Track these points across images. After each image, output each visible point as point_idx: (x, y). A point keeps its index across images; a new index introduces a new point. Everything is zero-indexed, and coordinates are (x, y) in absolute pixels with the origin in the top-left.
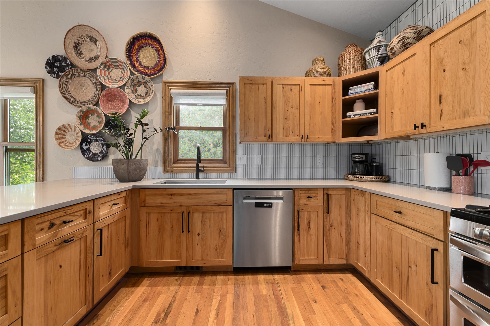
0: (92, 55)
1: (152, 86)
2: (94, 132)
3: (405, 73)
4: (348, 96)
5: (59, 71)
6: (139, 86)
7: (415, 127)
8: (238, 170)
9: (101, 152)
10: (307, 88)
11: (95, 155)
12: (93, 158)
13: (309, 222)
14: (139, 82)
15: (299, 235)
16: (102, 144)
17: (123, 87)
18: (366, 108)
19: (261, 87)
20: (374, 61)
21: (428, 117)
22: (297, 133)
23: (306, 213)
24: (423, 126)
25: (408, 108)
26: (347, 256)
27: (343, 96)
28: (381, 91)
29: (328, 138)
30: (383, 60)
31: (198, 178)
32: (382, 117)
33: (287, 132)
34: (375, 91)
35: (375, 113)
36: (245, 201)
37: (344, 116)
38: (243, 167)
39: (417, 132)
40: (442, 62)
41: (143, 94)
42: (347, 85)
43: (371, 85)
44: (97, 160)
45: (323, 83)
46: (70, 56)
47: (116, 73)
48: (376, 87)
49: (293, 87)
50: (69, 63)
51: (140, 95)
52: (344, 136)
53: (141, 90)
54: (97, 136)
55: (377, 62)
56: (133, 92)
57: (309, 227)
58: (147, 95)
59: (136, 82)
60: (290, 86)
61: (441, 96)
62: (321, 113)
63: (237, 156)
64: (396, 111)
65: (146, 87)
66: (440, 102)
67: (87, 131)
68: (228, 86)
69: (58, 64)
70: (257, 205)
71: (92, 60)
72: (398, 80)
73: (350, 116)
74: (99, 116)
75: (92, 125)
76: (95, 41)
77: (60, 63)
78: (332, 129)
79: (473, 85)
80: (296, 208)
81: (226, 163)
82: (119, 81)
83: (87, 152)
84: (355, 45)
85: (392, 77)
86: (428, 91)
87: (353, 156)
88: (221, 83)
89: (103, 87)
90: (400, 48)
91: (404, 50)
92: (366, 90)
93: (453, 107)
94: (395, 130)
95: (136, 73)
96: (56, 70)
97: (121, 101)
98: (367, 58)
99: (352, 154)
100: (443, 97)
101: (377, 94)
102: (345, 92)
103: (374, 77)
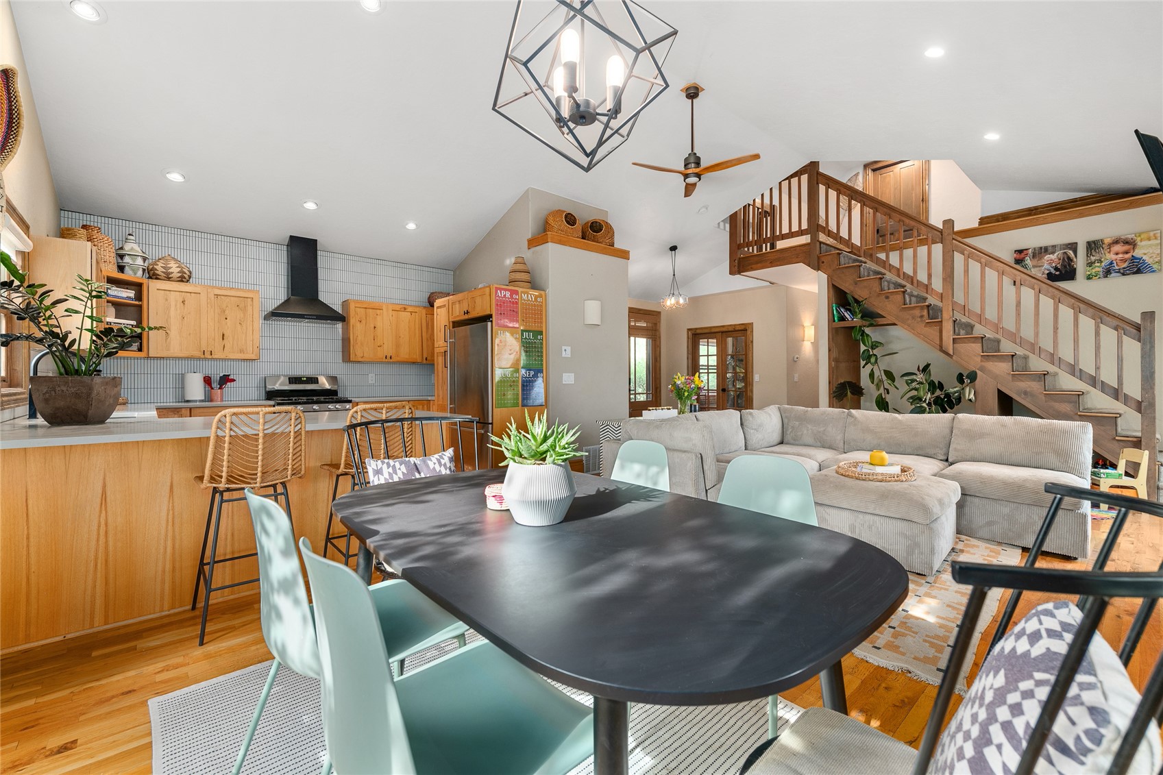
3: (186, 303)
7: (203, 352)
20: (137, 269)
21: (214, 348)
24: (211, 353)
25: (190, 334)
28: (148, 305)
32: (149, 333)
34: (137, 303)
35: (137, 327)
39: (205, 356)
40: (224, 312)
43: (131, 294)
48: (139, 297)
55: (141, 273)
61: (223, 335)
64: (173, 333)
66: (223, 339)
72: (176, 305)
73: (110, 323)
79: (246, 335)
85: (167, 300)
86: (213, 329)
90: (178, 277)
91: (178, 281)
92: (127, 297)
93: (233, 345)
94: (172, 351)
100: (225, 336)
101: (140, 307)
103: (138, 287)
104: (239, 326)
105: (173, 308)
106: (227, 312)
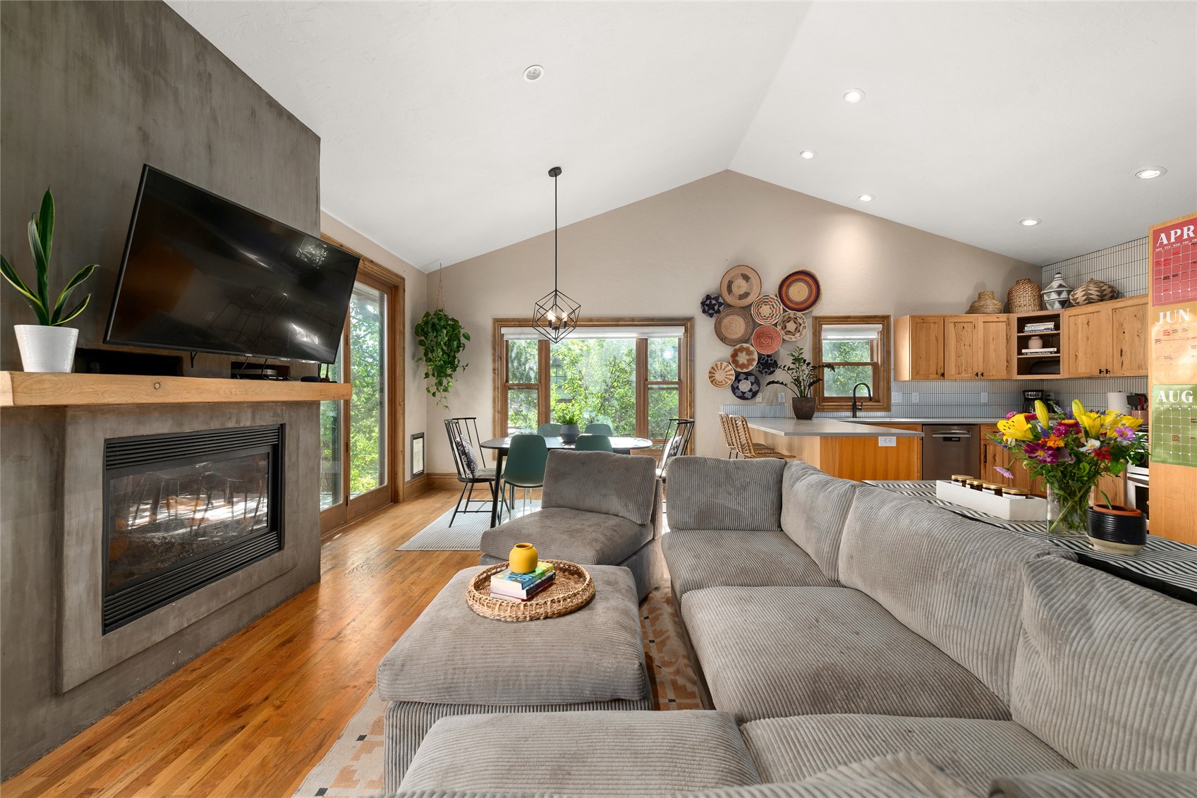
0: (742, 291)
1: (804, 323)
2: (745, 370)
3: (1090, 324)
4: (1023, 332)
5: (709, 310)
6: (789, 322)
7: (1101, 371)
8: (893, 408)
9: (751, 390)
10: (981, 325)
11: (743, 393)
12: (742, 397)
13: (995, 455)
14: (789, 317)
15: (985, 466)
16: (751, 382)
17: (776, 325)
18: (1044, 347)
19: (932, 325)
20: (1054, 303)
21: (1111, 365)
22: (970, 371)
23: (992, 447)
24: (1107, 371)
25: (1092, 355)
26: (1032, 487)
27: (1018, 333)
28: (1063, 332)
29: (1003, 375)
30: (1065, 304)
31: (854, 416)
32: (1064, 356)
33: (959, 370)
34: (1056, 332)
35: (1055, 353)
36: (934, 436)
37: (1020, 353)
38: (898, 405)
39: (1102, 375)
40: (1122, 325)
41: (793, 330)
42: (1022, 322)
43: (1051, 325)
44: (747, 399)
45: (997, 320)
46: (724, 294)
47: (765, 310)
48: (1057, 327)
49: (965, 325)
50: (722, 302)
51: (790, 332)
52: (1019, 373)
53: (791, 326)
54: (748, 374)
55: (1057, 305)
56: (782, 329)
57: (995, 460)
58: (797, 331)
59: (786, 318)
60: (962, 324)
61: (1122, 351)
62: (995, 350)
63: (892, 394)
64: (1080, 355)
65: (795, 323)
66: (1121, 355)
67: (739, 370)
68: (884, 320)
69: (708, 302)
70: (945, 439)
71: (742, 297)
72: (1082, 328)
73: (1027, 353)
74: (749, 353)
75: (740, 363)
76: (746, 278)
77: (711, 301)
78: (1007, 366)
80: (982, 443)
81: (878, 401)
82: (768, 317)
83: (736, 390)
84: (1030, 281)
85: (1076, 324)
86: (1111, 345)
87: (1026, 393)
88: (876, 317)
89: (755, 324)
90: (1084, 300)
91: (1086, 304)
92: (1045, 329)
93: (1131, 360)
94: (1079, 371)
95: (787, 309)
96: (707, 308)
97: (769, 337)
98: (1046, 298)
99: (1024, 392)
100: (1124, 351)
101: (1058, 334)
102: (1021, 329)
103: (1055, 318)
104: (1137, 338)
105: (1080, 332)
106: (1125, 325)
